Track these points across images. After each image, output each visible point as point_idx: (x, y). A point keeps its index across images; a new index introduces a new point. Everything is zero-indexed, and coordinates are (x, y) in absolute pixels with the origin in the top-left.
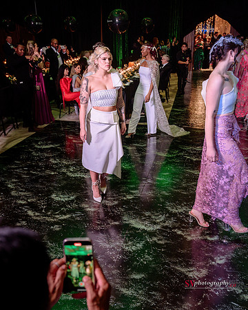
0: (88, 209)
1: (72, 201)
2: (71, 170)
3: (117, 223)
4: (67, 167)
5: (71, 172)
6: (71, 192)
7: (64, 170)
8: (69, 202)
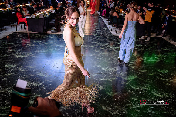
0: (22, 70)
1: (15, 67)
2: (17, 54)
3: (33, 75)
4: (15, 52)
5: (17, 55)
6: (15, 64)
7: (14, 54)
8: (13, 68)
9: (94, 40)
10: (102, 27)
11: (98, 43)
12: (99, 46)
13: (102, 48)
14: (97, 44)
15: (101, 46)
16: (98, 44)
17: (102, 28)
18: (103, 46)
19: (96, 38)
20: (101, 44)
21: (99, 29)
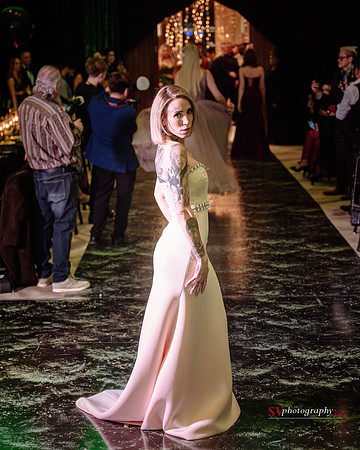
9: (265, 328)
10: (310, 241)
11: (295, 347)
12: (298, 372)
13: (322, 383)
14: (289, 357)
15: (316, 369)
16: (294, 353)
17: (311, 246)
18: (327, 370)
19: (274, 318)
20: (311, 355)
21: (287, 258)
